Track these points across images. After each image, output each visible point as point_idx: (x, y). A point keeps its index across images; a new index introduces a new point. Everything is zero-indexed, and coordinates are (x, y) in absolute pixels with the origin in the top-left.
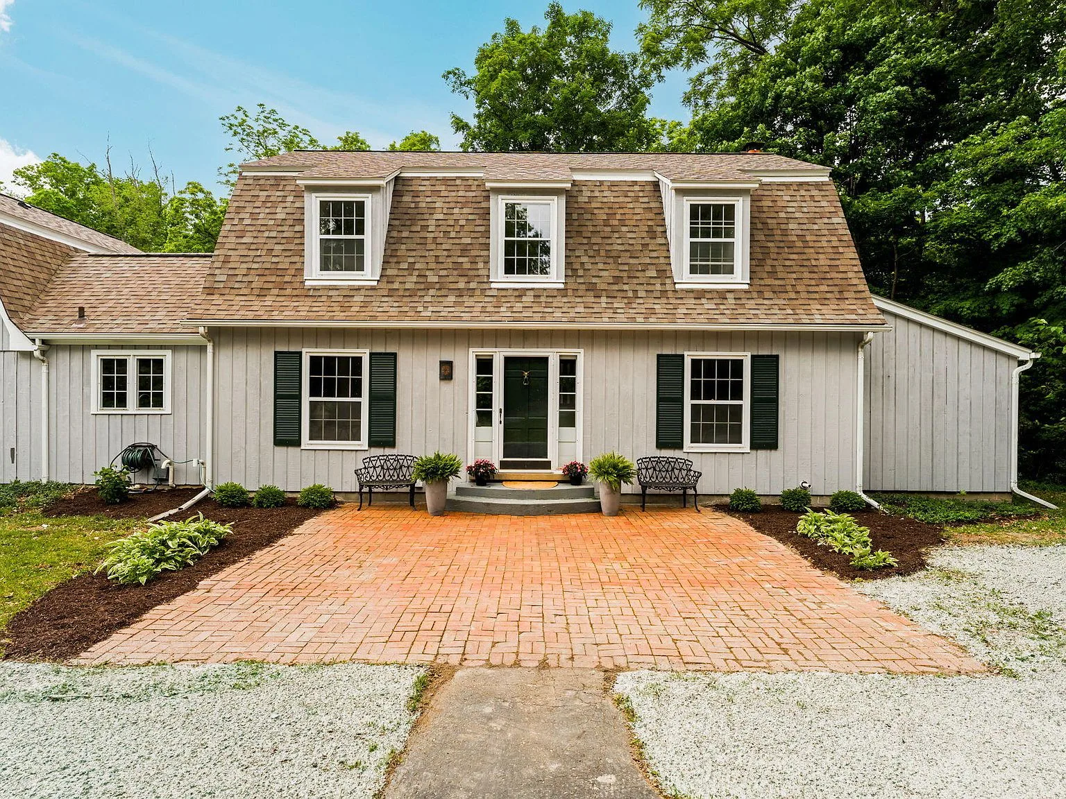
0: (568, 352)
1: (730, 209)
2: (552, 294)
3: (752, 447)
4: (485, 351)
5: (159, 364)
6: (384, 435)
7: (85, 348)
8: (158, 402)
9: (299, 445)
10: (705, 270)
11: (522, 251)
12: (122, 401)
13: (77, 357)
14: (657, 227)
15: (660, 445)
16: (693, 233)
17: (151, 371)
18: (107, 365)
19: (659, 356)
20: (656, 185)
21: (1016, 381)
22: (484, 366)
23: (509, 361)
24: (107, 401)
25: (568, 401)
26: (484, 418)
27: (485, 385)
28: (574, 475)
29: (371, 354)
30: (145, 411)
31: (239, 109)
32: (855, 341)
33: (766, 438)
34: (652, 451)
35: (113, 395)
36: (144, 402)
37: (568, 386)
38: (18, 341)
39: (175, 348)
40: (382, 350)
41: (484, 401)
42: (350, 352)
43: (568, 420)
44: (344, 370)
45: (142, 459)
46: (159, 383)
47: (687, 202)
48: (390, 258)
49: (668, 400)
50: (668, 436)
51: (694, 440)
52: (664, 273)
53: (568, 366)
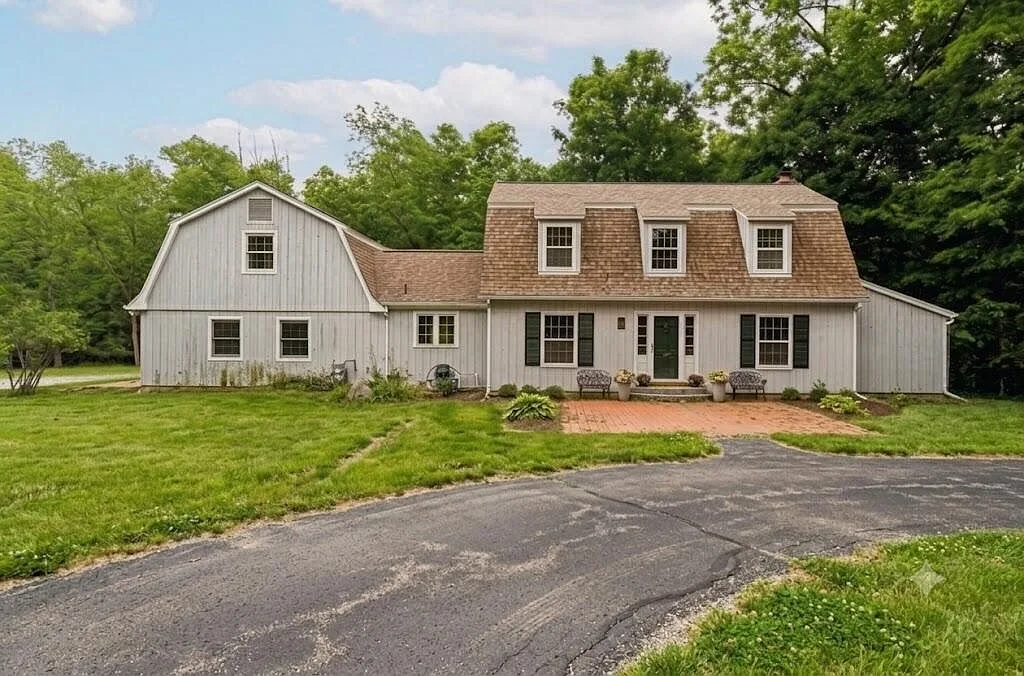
0: (690, 313)
1: (780, 232)
2: (679, 281)
3: (794, 367)
4: (643, 313)
5: (451, 319)
6: (586, 360)
7: (410, 310)
8: (451, 341)
9: (539, 365)
10: (765, 266)
11: (661, 255)
12: (429, 341)
13: (405, 315)
14: (737, 242)
15: (742, 366)
16: (759, 245)
17: (447, 323)
18: (421, 319)
19: (742, 316)
20: (734, 215)
21: (945, 330)
22: (643, 320)
23: (656, 319)
24: (421, 340)
25: (689, 341)
26: (642, 351)
27: (642, 331)
28: (696, 382)
29: (580, 314)
30: (443, 345)
31: (359, 107)
32: (852, 307)
33: (802, 362)
34: (737, 368)
35: (424, 336)
36: (442, 341)
37: (689, 332)
38: (375, 307)
39: (462, 310)
40: (586, 312)
41: (642, 341)
42: (566, 313)
43: (689, 351)
44: (563, 323)
45: (444, 373)
46: (451, 330)
47: (756, 228)
48: (585, 259)
49: (746, 341)
50: (747, 361)
51: (762, 362)
52: (743, 267)
53: (690, 321)
